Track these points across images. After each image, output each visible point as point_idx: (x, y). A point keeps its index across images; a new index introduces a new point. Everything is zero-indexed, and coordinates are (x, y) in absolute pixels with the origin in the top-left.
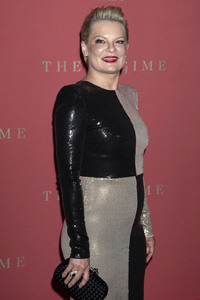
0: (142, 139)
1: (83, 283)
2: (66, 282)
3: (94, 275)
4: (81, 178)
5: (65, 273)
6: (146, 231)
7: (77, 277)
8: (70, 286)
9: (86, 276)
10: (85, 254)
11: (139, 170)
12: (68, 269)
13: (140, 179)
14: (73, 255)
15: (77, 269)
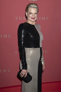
0: (42, 38)
1: (25, 76)
2: (21, 76)
3: (28, 74)
4: (25, 48)
5: (21, 73)
6: (42, 63)
7: (24, 74)
8: (22, 77)
9: (26, 74)
10: (26, 68)
11: (41, 46)
12: (22, 72)
13: (41, 48)
14: (23, 69)
15: (24, 72)
